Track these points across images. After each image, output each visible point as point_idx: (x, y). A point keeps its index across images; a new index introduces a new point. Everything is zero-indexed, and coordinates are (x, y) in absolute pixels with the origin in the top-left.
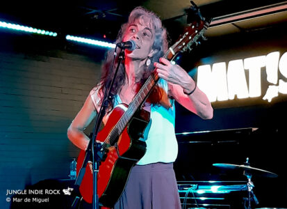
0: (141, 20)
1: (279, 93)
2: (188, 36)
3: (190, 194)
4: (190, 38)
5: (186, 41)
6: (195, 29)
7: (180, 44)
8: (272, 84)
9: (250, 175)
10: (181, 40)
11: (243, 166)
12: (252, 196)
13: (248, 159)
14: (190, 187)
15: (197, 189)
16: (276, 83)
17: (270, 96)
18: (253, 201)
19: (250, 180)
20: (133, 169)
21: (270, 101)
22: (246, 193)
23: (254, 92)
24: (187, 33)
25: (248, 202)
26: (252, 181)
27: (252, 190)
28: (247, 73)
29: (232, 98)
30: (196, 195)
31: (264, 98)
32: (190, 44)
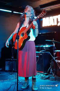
0: (28, 8)
3: (41, 47)
8: (59, 22)
12: (55, 47)
13: (53, 39)
21: (59, 26)
26: (54, 44)
29: (50, 25)
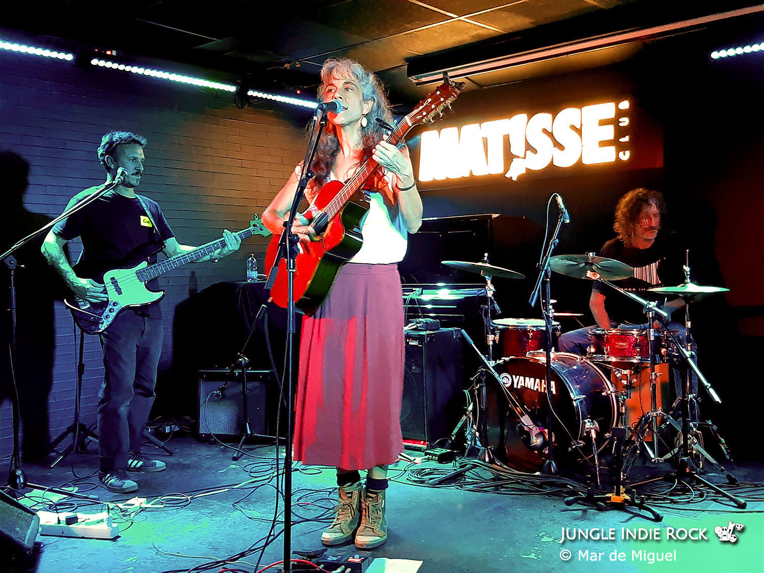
1: (527, 170)
2: (431, 103)
3: (413, 301)
4: (433, 106)
5: (428, 110)
6: (441, 96)
7: (420, 113)
8: (518, 157)
9: (489, 276)
10: (421, 107)
11: (480, 264)
12: (492, 302)
13: (486, 255)
14: (412, 291)
15: (422, 293)
16: (523, 156)
17: (516, 172)
18: (494, 311)
19: (489, 282)
20: (343, 268)
21: (514, 179)
22: (484, 299)
23: (495, 167)
24: (430, 100)
25: (486, 311)
26: (491, 283)
27: (493, 295)
28: (485, 142)
30: (420, 302)
31: (508, 175)
32: (432, 114)
